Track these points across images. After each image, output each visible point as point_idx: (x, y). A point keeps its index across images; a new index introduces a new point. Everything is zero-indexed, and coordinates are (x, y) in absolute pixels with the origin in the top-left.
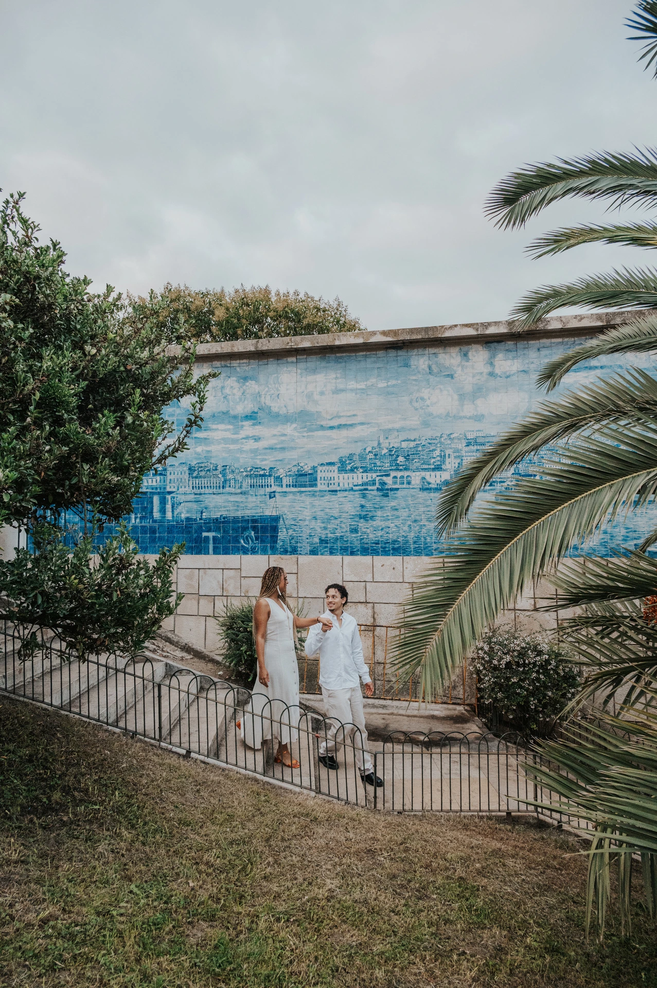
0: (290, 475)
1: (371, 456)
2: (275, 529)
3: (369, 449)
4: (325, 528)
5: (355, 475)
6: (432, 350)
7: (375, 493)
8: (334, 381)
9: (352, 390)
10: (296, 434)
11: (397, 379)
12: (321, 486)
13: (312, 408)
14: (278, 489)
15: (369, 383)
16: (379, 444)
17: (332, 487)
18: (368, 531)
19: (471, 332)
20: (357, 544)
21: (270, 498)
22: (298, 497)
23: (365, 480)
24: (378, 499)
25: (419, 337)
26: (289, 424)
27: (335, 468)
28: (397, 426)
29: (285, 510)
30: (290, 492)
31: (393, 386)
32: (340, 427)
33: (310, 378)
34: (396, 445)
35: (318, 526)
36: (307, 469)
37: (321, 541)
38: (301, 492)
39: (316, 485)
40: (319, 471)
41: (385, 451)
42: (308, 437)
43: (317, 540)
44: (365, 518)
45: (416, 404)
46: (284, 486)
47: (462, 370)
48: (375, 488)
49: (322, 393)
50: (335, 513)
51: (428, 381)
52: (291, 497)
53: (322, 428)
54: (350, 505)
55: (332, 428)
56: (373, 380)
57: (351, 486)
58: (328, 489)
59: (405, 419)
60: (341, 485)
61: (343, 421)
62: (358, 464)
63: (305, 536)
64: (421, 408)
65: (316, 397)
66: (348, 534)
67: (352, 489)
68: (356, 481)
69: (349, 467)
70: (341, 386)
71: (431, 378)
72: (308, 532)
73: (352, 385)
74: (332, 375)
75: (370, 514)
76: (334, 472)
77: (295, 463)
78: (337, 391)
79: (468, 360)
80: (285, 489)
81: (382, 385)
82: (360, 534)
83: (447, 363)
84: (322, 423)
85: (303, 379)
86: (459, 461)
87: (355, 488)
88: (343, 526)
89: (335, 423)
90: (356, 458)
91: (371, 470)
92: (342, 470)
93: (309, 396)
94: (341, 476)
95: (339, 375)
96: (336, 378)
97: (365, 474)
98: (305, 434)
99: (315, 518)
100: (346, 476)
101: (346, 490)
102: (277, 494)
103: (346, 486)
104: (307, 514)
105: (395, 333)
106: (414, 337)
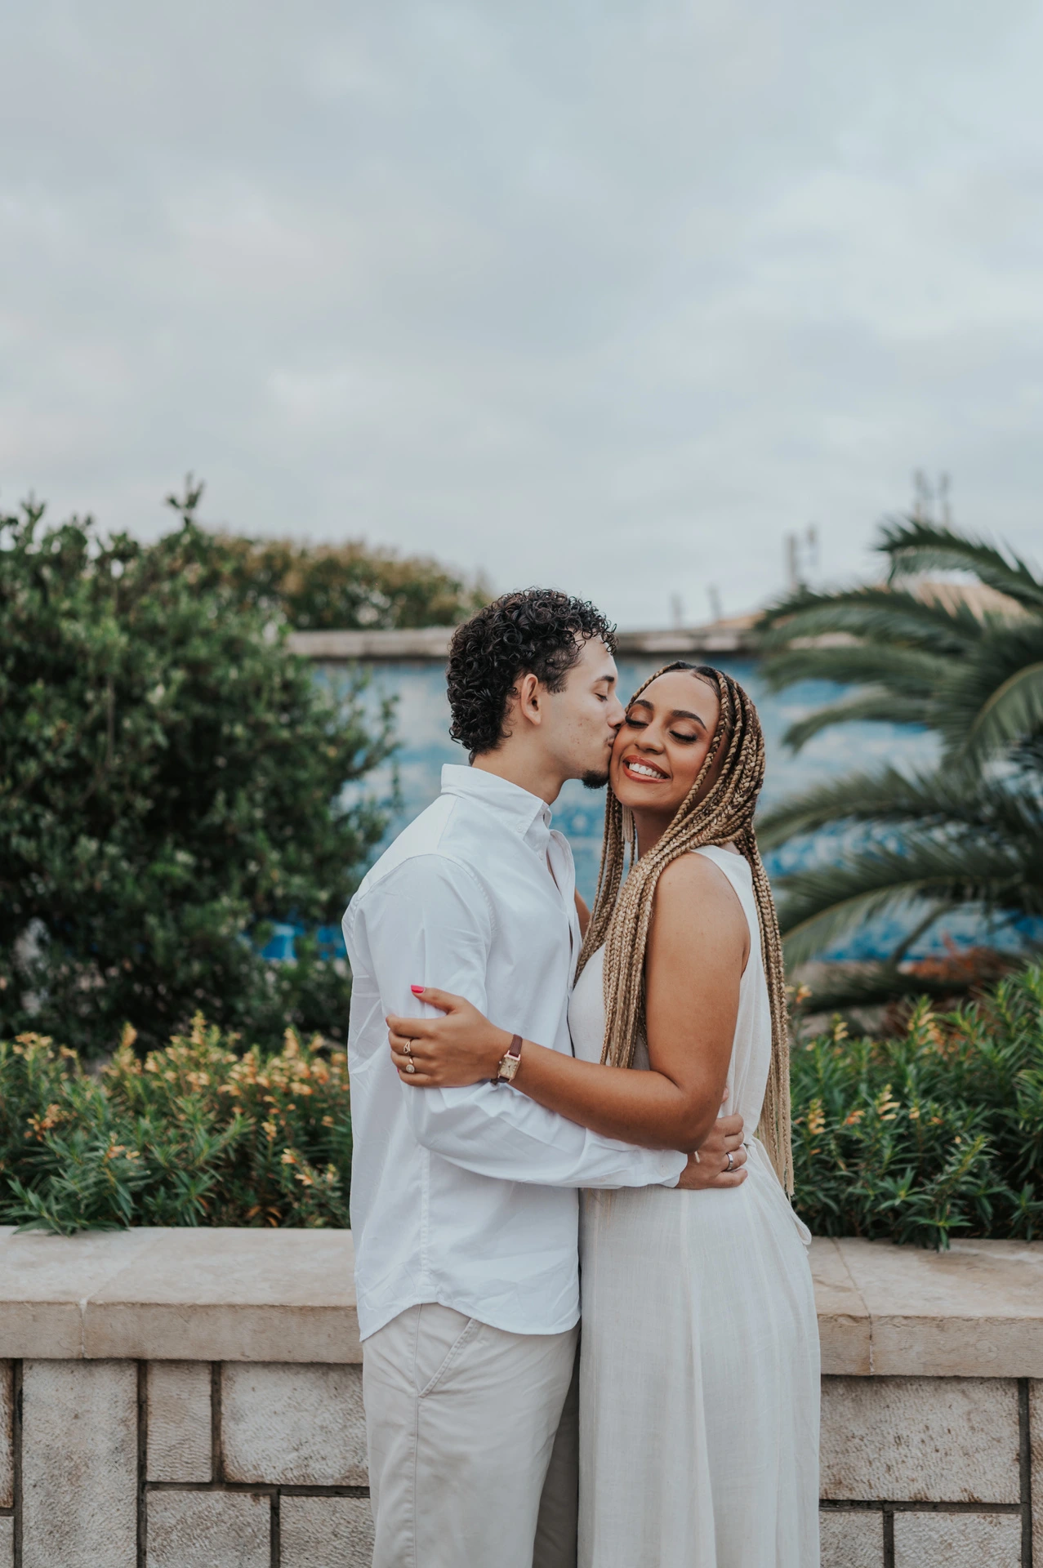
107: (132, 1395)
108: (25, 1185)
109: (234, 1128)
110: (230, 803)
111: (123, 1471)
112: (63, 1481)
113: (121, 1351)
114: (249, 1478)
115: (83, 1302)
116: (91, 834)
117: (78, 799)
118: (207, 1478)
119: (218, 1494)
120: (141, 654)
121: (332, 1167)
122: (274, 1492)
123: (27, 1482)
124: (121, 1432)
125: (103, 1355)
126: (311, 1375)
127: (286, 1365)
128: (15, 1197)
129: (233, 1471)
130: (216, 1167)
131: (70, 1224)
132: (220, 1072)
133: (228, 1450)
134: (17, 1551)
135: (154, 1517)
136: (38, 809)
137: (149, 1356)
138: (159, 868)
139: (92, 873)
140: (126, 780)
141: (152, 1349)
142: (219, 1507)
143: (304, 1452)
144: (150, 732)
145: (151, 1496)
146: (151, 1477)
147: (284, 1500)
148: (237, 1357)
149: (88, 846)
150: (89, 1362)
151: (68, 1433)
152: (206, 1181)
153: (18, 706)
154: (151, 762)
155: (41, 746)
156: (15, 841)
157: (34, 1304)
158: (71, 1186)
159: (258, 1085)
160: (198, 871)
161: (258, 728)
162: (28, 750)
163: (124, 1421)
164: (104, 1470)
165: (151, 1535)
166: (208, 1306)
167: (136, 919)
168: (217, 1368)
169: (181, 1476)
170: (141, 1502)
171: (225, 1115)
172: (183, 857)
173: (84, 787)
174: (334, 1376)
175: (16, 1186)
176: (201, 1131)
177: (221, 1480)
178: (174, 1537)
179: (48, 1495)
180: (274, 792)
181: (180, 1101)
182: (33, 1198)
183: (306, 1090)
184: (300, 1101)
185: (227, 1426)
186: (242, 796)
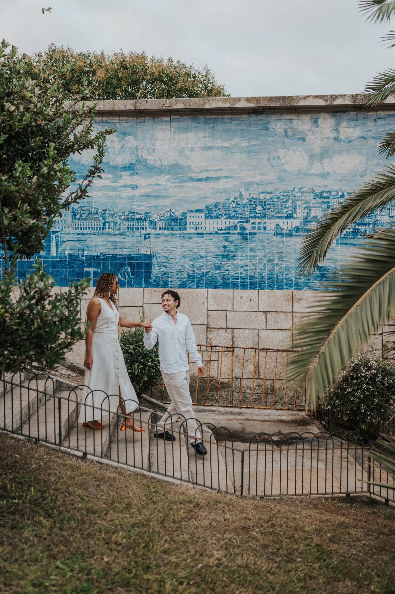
0: (163, 220)
1: (234, 205)
2: (149, 266)
3: (232, 199)
4: (193, 266)
5: (219, 221)
6: (288, 117)
7: (236, 236)
8: (204, 139)
9: (218, 148)
10: (169, 184)
11: (257, 140)
12: (190, 230)
13: (183, 162)
14: (153, 232)
15: (233, 142)
16: (241, 195)
17: (199, 231)
18: (230, 268)
19: (321, 102)
20: (220, 279)
21: (145, 239)
22: (170, 238)
23: (228, 225)
24: (239, 241)
25: (278, 104)
26: (163, 175)
27: (203, 215)
28: (256, 180)
29: (158, 250)
30: (163, 234)
31: (254, 145)
32: (207, 179)
33: (182, 136)
34: (255, 196)
35: (186, 263)
36: (178, 215)
37: (189, 276)
38: (172, 235)
39: (185, 229)
40: (188, 217)
41: (245, 201)
42: (180, 187)
43: (185, 275)
44: (227, 257)
45: (273, 162)
46: (158, 229)
47: (313, 135)
49: (192, 150)
51: (283, 142)
52: (163, 238)
53: (192, 179)
55: (200, 180)
56: (237, 140)
57: (216, 230)
58: (196, 232)
59: (263, 175)
60: (207, 229)
61: (210, 174)
62: (222, 212)
63: (175, 272)
64: (277, 165)
65: (187, 152)
66: (213, 271)
67: (216, 233)
68: (220, 226)
69: (214, 214)
70: (210, 144)
71: (286, 140)
72: (178, 268)
73: (219, 143)
74: (202, 134)
75: (232, 254)
76: (201, 219)
77: (168, 209)
78: (206, 148)
79: (317, 127)
80: (158, 231)
81: (244, 144)
82: (222, 271)
83: (300, 128)
84: (193, 175)
85: (176, 136)
86: (307, 211)
87: (219, 232)
88: (208, 263)
89: (203, 175)
90: (221, 206)
91: (233, 217)
92: (209, 216)
93: (181, 152)
94: (208, 221)
95: (207, 135)
96: (205, 137)
97: (228, 221)
98: (177, 185)
99: (184, 257)
100: (212, 221)
102: (151, 236)
103: (212, 230)
104: (177, 253)
105: (257, 100)
106: (274, 104)
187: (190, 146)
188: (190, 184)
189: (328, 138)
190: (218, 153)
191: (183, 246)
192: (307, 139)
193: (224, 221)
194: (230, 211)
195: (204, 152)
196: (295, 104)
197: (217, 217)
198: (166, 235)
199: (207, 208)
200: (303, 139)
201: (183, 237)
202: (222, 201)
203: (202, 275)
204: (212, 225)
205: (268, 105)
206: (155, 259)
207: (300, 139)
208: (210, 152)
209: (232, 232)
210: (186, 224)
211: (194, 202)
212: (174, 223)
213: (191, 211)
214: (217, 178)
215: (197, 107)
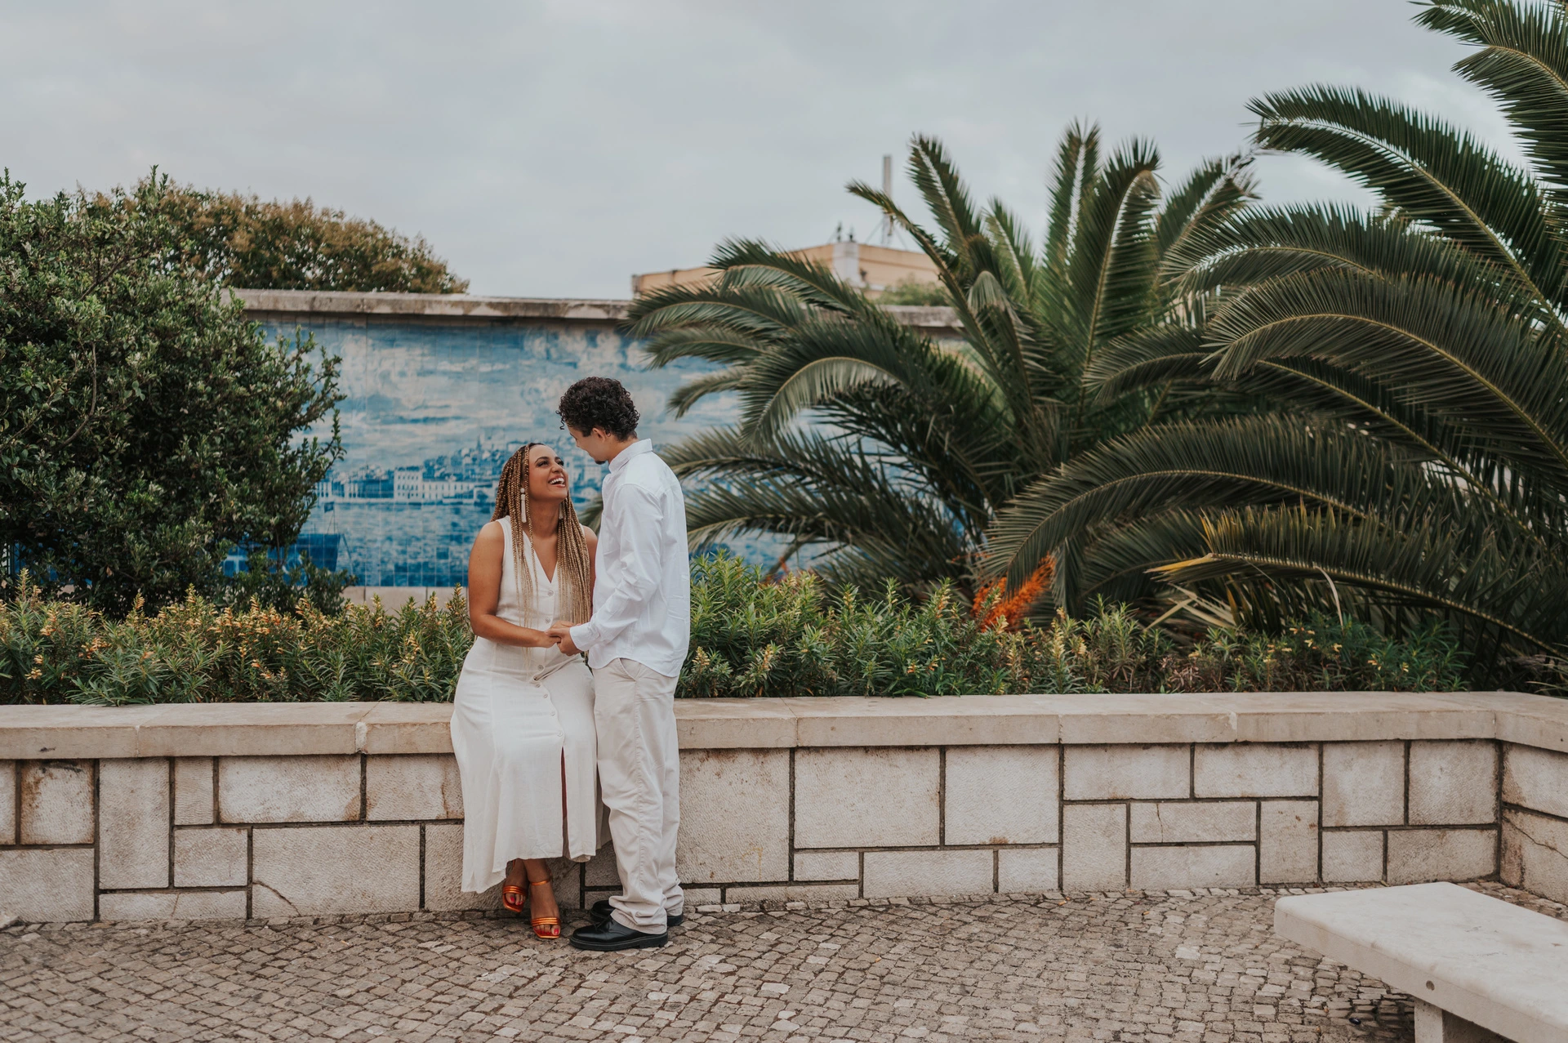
0: (355, 482)
1: (468, 460)
2: (332, 553)
3: (465, 451)
4: (404, 552)
5: (446, 485)
6: (553, 330)
7: (472, 508)
8: (419, 358)
9: (445, 373)
10: (365, 426)
11: (504, 363)
12: (398, 497)
13: (387, 393)
14: (338, 500)
15: (468, 365)
16: (479, 446)
17: (413, 499)
18: (462, 556)
19: (600, 314)
20: (447, 573)
21: (326, 510)
22: (366, 510)
23: (459, 491)
24: (476, 516)
25: (537, 314)
26: (355, 412)
27: (419, 474)
28: (503, 423)
29: (348, 527)
30: (355, 504)
31: (500, 371)
32: (426, 420)
33: (386, 352)
34: (501, 448)
35: (394, 549)
36: (380, 473)
37: (398, 568)
38: (370, 505)
39: (391, 496)
40: (396, 478)
41: (486, 455)
42: (382, 431)
43: (391, 567)
44: (458, 539)
45: (529, 398)
46: (347, 494)
47: (589, 359)
48: (472, 501)
49: (402, 374)
50: (418, 532)
51: (544, 368)
52: (356, 510)
53: (402, 420)
54: (438, 523)
55: (415, 421)
56: (473, 362)
57: (440, 498)
58: (408, 501)
59: (514, 416)
60: (427, 496)
61: (431, 413)
62: (449, 470)
63: (375, 561)
64: (535, 402)
65: (394, 378)
66: (435, 560)
67: (440, 503)
68: (446, 492)
69: (437, 474)
70: (431, 367)
71: (549, 365)
72: (380, 556)
73: (445, 365)
74: (418, 351)
75: (465, 535)
76: (417, 480)
77: (363, 465)
78: (423, 373)
79: (595, 346)
80: (347, 499)
81: (485, 368)
82: (450, 560)
83: (569, 348)
84: (404, 414)
85: (376, 352)
86: (579, 471)
87: (445, 501)
88: (428, 549)
89: (420, 414)
90: (448, 462)
91: (467, 478)
92: (429, 476)
93: (385, 377)
94: (427, 485)
95: (426, 352)
96: (423, 355)
97: (459, 484)
98: (378, 427)
99: (390, 539)
100: (434, 484)
101: (432, 504)
102: (336, 507)
103: (433, 498)
104: (379, 533)
105: (504, 306)
106: (530, 314)
107: (166, 778)
108: (85, 681)
109: (219, 651)
110: (193, 445)
111: (160, 820)
112: (124, 827)
113: (161, 753)
114: (235, 821)
115: (138, 727)
116: (78, 468)
117: (67, 439)
118: (211, 822)
119: (216, 832)
120: (119, 323)
121: (283, 669)
122: (250, 827)
123: (103, 827)
124: (159, 799)
125: (150, 755)
126: (272, 764)
127: (257, 758)
128: (78, 688)
129: (225, 818)
130: (207, 671)
131: (119, 699)
132: (208, 620)
133: (223, 806)
134: (96, 868)
135: (179, 844)
136: (35, 447)
137: (177, 754)
138: (134, 495)
139: (81, 498)
140: (108, 424)
141: (179, 751)
142: (217, 837)
143: (267, 805)
144: (129, 387)
145: (177, 833)
146: (177, 823)
147: (255, 830)
148: (229, 753)
149: (77, 476)
150: (141, 760)
151: (127, 801)
152: (202, 680)
153: (15, 362)
154: (128, 411)
155: (35, 395)
156: (16, 470)
157: (108, 728)
158: (116, 678)
159: (234, 627)
160: (166, 499)
161: (218, 385)
162: (24, 400)
163: (161, 793)
164: (149, 820)
165: (177, 853)
166: (211, 727)
167: (117, 535)
168: (216, 760)
169: (195, 821)
170: (171, 837)
171: (213, 644)
172: (153, 487)
173: (72, 431)
174: (285, 764)
175: (78, 683)
176: (197, 653)
177: (219, 823)
178: (191, 854)
179: (116, 835)
180: (231, 436)
181: (184, 635)
182: (94, 685)
183: (266, 630)
184: (263, 637)
185: (222, 793)
186: (205, 438)
187: (398, 369)
188: (399, 427)
189: (611, 364)
190: (443, 381)
191: (387, 523)
192: (580, 364)
193: (452, 485)
194: (462, 470)
195: (421, 379)
196: (562, 315)
197: (442, 478)
198: (361, 506)
199: (427, 464)
200: (574, 365)
201: (388, 508)
202: (451, 453)
203: (418, 567)
204: (432, 490)
205: (521, 313)
206: (342, 542)
207: (570, 364)
208: (430, 380)
209: (465, 501)
210: (392, 488)
211: (406, 455)
212: (373, 487)
213: (401, 469)
214: (443, 420)
215: (411, 311)
